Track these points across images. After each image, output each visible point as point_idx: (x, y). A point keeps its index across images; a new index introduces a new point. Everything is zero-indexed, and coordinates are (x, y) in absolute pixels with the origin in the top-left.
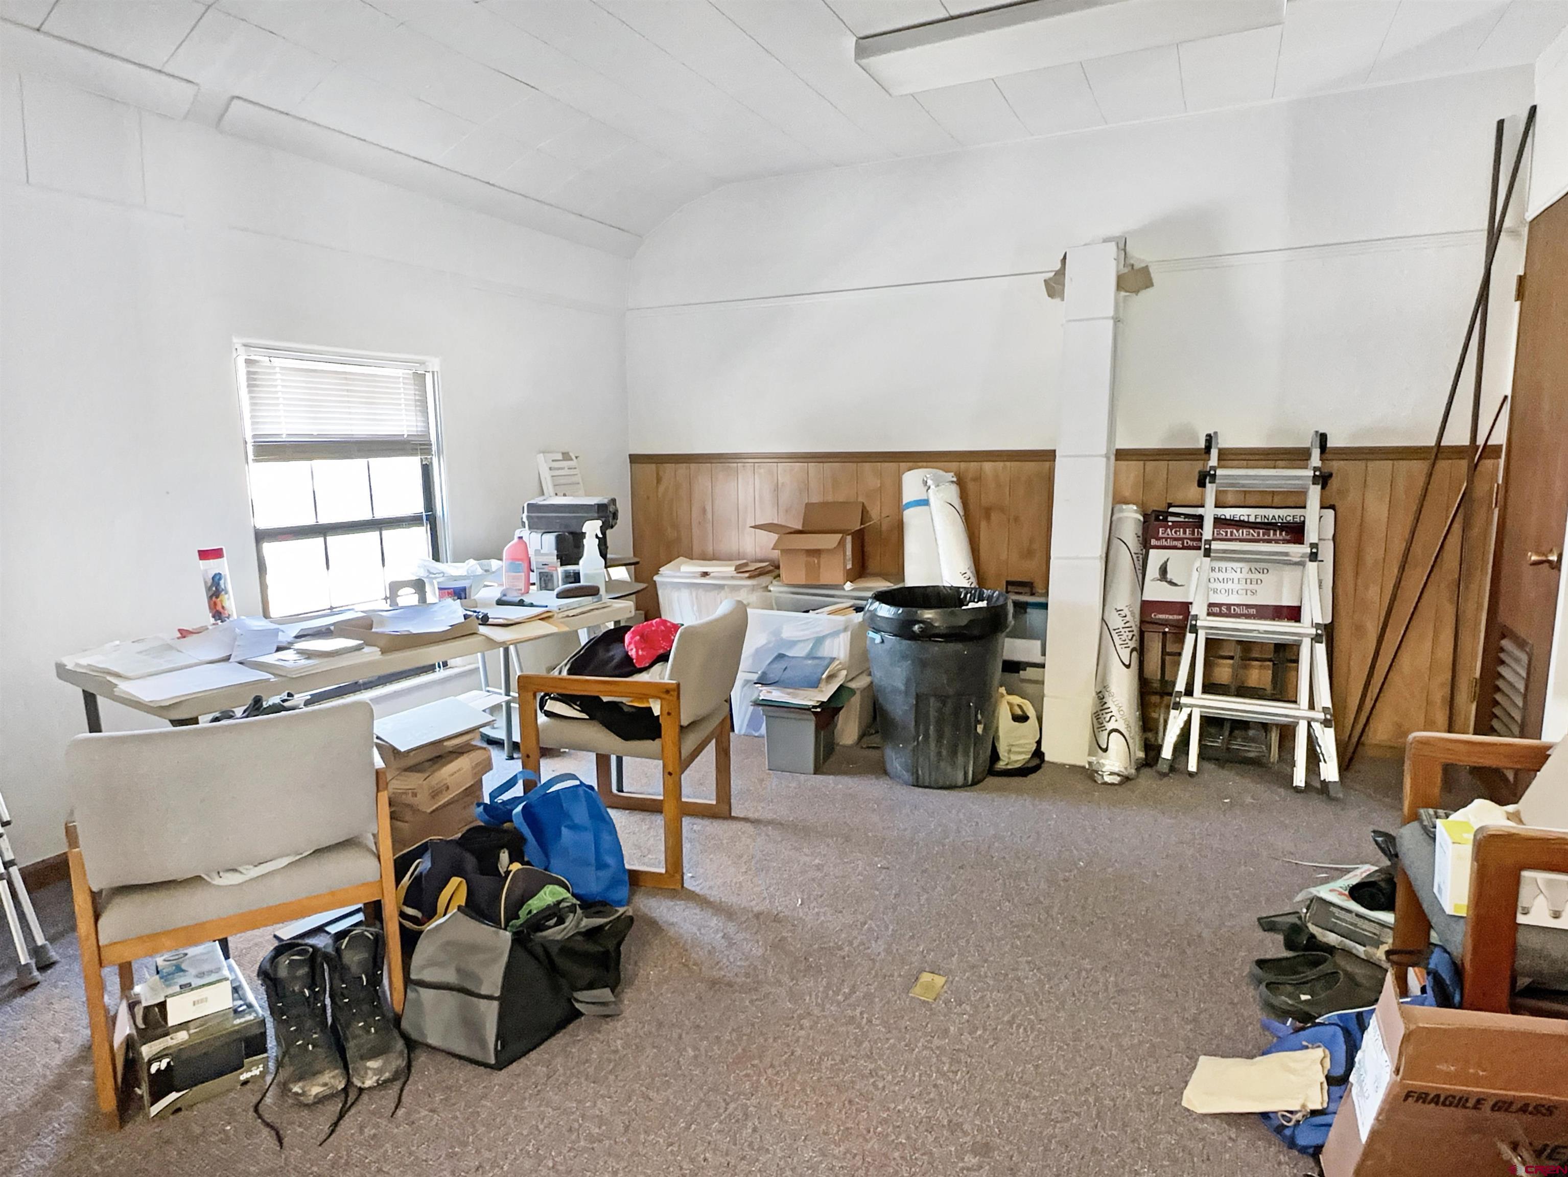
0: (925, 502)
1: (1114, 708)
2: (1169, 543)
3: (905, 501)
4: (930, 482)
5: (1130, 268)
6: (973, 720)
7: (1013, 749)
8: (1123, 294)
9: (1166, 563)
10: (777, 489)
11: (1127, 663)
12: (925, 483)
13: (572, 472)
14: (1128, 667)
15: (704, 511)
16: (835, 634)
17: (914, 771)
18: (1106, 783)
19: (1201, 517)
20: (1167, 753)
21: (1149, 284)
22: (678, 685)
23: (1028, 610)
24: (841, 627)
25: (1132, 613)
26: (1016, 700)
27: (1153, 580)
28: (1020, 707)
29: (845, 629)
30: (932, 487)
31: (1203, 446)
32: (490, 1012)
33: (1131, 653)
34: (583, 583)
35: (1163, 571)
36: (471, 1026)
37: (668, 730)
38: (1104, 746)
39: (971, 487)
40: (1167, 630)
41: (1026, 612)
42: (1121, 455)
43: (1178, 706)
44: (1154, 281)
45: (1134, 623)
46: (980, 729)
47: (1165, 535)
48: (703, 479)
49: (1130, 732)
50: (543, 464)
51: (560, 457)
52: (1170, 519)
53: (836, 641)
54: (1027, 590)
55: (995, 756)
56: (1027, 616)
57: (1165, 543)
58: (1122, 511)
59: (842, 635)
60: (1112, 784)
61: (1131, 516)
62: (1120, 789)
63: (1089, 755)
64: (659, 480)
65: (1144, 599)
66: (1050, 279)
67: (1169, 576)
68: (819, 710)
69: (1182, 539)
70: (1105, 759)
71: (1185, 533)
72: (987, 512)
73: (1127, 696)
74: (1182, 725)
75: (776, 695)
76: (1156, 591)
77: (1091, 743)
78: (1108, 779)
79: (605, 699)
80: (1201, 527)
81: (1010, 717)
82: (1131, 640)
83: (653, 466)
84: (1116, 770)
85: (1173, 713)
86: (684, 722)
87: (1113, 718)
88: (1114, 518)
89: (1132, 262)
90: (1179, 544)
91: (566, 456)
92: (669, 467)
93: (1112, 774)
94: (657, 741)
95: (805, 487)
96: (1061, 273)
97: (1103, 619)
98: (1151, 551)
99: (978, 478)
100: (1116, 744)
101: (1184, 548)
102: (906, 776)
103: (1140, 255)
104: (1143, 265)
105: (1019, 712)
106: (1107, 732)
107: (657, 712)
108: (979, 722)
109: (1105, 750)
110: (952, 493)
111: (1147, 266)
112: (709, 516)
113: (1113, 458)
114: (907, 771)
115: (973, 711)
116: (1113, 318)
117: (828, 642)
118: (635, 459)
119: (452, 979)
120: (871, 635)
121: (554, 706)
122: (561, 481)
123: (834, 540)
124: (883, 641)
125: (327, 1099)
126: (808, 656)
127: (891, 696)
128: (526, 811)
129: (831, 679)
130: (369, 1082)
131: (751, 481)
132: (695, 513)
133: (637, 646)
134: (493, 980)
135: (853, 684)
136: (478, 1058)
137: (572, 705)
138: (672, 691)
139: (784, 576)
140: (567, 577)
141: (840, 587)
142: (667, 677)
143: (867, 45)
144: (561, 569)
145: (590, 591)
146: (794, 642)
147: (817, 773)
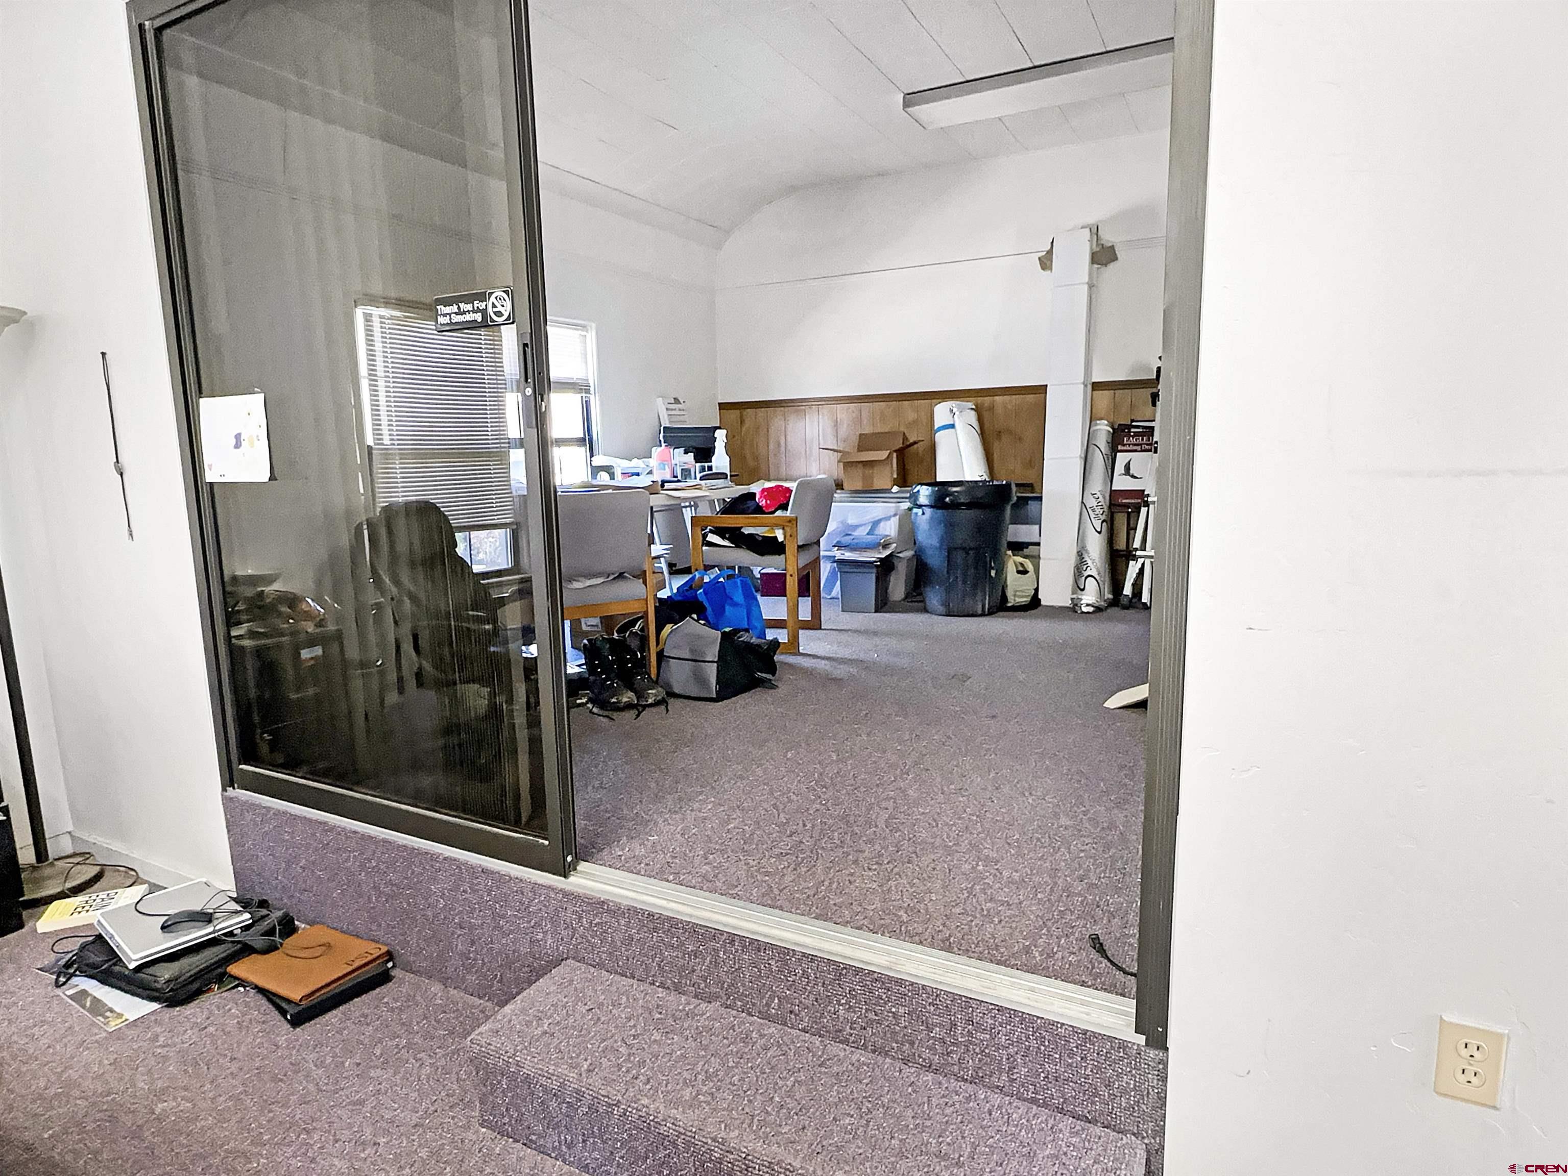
0: (952, 426)
1: (1090, 562)
2: (1131, 448)
3: (936, 426)
4: (955, 410)
5: (1101, 246)
6: (988, 566)
7: (1018, 593)
8: (1096, 266)
9: (1129, 462)
10: (836, 425)
11: (1099, 530)
12: (951, 411)
13: (682, 413)
14: (1099, 533)
15: (779, 445)
16: (888, 518)
17: (946, 604)
18: (1083, 612)
19: (1152, 428)
20: (1128, 590)
21: (1115, 258)
22: (797, 518)
23: (1029, 502)
24: (892, 514)
25: (1104, 498)
26: (1019, 559)
27: (1120, 475)
28: (1022, 564)
29: (895, 515)
30: (957, 413)
31: (1155, 377)
32: (711, 672)
33: (1102, 522)
34: (715, 470)
35: (1127, 467)
36: (700, 679)
37: (791, 549)
38: (1082, 587)
39: (986, 415)
40: (1130, 510)
41: (1027, 504)
42: (1096, 386)
43: (1135, 558)
44: (1119, 256)
45: (1105, 503)
46: (993, 573)
47: (1129, 442)
48: (777, 420)
49: (1101, 577)
50: (661, 406)
51: (673, 401)
52: (1133, 430)
53: (888, 523)
54: (1029, 489)
55: (1004, 598)
56: (1029, 507)
57: (1129, 448)
58: (1096, 425)
59: (893, 519)
60: (1088, 613)
61: (1103, 428)
62: (1093, 616)
63: (1073, 594)
64: (742, 422)
65: (1113, 488)
66: (1043, 256)
67: (1131, 472)
68: (879, 563)
69: (1141, 445)
70: (1082, 595)
71: (1143, 440)
72: (999, 434)
73: (1098, 553)
74: (1137, 571)
75: (849, 555)
76: (1122, 483)
77: (1073, 586)
78: (1085, 609)
79: (746, 531)
80: (1153, 436)
81: (1015, 571)
82: (1102, 514)
83: (738, 412)
84: (1090, 602)
85: (1132, 563)
86: (800, 543)
87: (1089, 568)
88: (1091, 429)
89: (1102, 242)
90: (1139, 448)
91: (677, 401)
92: (749, 412)
93: (1088, 605)
94: (783, 556)
95: (859, 420)
96: (1050, 252)
97: (1082, 502)
98: (1118, 454)
99: (991, 408)
100: (1091, 584)
101: (1142, 451)
102: (941, 609)
103: (1108, 237)
104: (1110, 244)
105: (1021, 568)
106: (1084, 578)
107: (781, 539)
108: (993, 568)
109: (1083, 590)
110: (972, 417)
111: (1113, 246)
112: (783, 449)
113: (1090, 387)
114: (942, 605)
115: (988, 559)
116: (1088, 283)
117: (882, 524)
118: (722, 406)
119: (687, 655)
120: (915, 510)
121: (712, 538)
122: (674, 419)
123: (883, 455)
124: (923, 514)
125: (629, 706)
126: (868, 534)
127: (930, 552)
128: (705, 593)
129: (885, 546)
130: (650, 701)
131: (816, 419)
132: (771, 446)
133: (766, 498)
134: (713, 653)
135: (900, 555)
136: (708, 696)
137: (723, 538)
138: (793, 521)
139: (845, 486)
140: (703, 469)
141: (888, 491)
142: (788, 513)
143: (911, 99)
144: (698, 465)
145: (722, 476)
146: (857, 526)
147: (876, 611)
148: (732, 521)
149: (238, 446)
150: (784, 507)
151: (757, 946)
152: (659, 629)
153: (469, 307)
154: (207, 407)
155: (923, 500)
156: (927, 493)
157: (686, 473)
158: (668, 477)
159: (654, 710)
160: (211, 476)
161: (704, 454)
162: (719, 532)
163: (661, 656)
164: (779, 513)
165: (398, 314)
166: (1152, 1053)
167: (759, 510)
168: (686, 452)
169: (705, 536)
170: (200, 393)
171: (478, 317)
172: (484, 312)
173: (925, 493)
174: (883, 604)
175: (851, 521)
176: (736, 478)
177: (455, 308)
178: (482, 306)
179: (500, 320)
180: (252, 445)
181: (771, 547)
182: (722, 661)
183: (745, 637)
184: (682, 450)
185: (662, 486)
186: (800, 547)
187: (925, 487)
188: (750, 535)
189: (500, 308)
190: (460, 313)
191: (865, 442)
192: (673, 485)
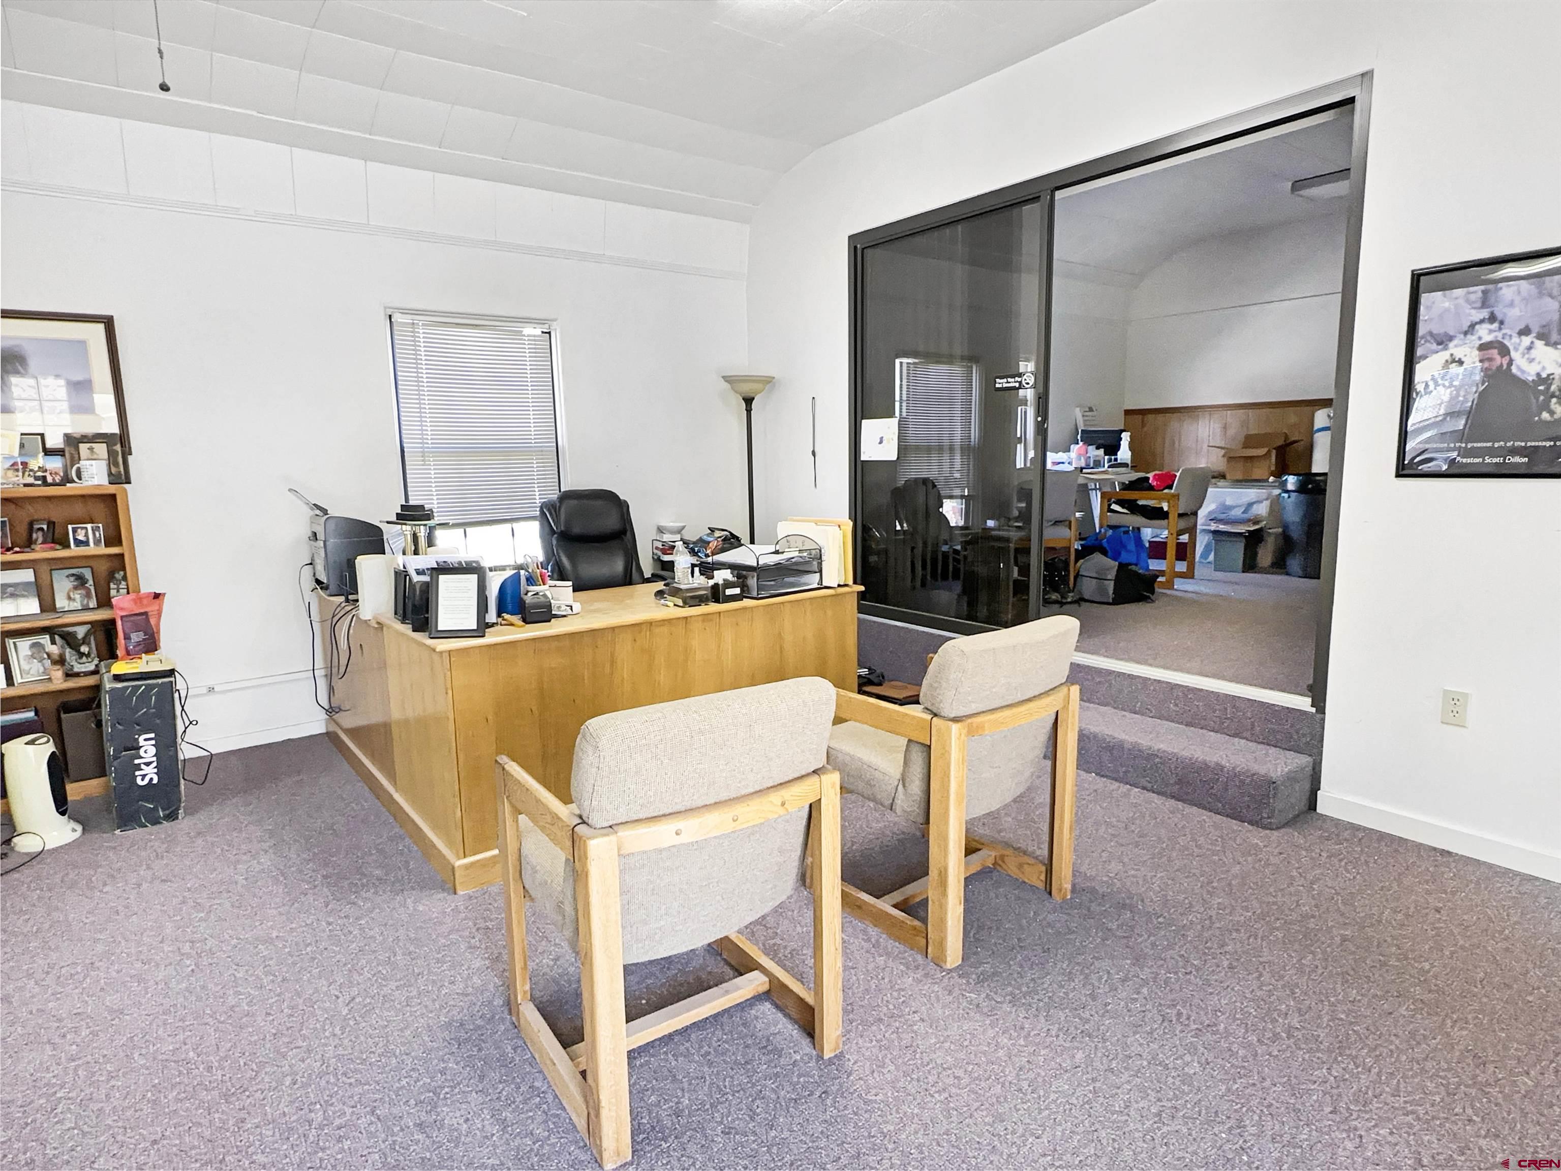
0: (1330, 428)
3: (1316, 428)
10: (1225, 428)
12: (1329, 416)
15: (1174, 443)
16: (1260, 502)
17: (1304, 569)
22: (1179, 494)
24: (1264, 497)
29: (1267, 499)
32: (1110, 586)
34: (1119, 461)
36: (1102, 590)
37: (1173, 516)
48: (1174, 423)
50: (1078, 413)
51: (1087, 410)
53: (1261, 505)
59: (1265, 502)
64: (1143, 425)
68: (1248, 535)
75: (1222, 527)
79: (1140, 503)
83: (1141, 416)
86: (1181, 513)
91: (1091, 410)
92: (1150, 417)
94: (1166, 521)
95: (1245, 424)
102: (1300, 572)
107: (1166, 509)
114: (1300, 569)
117: (1255, 506)
118: (1128, 412)
119: (1094, 575)
120: (1283, 495)
121: (1115, 507)
122: (1088, 423)
123: (1262, 451)
124: (1289, 497)
125: (1056, 602)
126: (1243, 513)
127: (1292, 527)
128: (1108, 542)
129: (1256, 522)
130: (1069, 600)
131: (1207, 422)
132: (1167, 445)
133: (1157, 480)
134: (1112, 575)
135: (1270, 531)
136: (1106, 601)
137: (1123, 507)
138: (1176, 497)
139: (1228, 476)
140: (1110, 460)
141: (1267, 480)
142: (1173, 491)
143: (1298, 185)
144: (1106, 457)
145: (1124, 465)
146: (1234, 507)
147: (1243, 572)
148: (1130, 495)
149: (881, 442)
150: (1170, 487)
151: (1131, 677)
152: (1076, 561)
153: (1013, 380)
154: (867, 425)
155: (1290, 487)
156: (1293, 481)
157: (1097, 464)
158: (1083, 465)
159: (1072, 606)
160: (864, 457)
161: (1112, 449)
162: (1120, 502)
163: (1077, 576)
164: (1166, 491)
165: (917, 361)
166: (1318, 716)
167: (1151, 488)
168: (1098, 448)
169: (1110, 505)
170: (862, 419)
171: (1017, 385)
172: (1020, 383)
173: (1291, 481)
174: (1250, 565)
175: (1229, 502)
176: (1135, 467)
177: (1005, 380)
178: (1019, 379)
179: (1027, 386)
180: (889, 442)
181: (1157, 514)
182: (1117, 580)
183: (1133, 568)
184: (1094, 447)
185: (1081, 471)
186: (1181, 515)
187: (1291, 477)
188: (1142, 506)
189: (1028, 381)
190: (1008, 382)
191: (1250, 441)
192: (1089, 471)
